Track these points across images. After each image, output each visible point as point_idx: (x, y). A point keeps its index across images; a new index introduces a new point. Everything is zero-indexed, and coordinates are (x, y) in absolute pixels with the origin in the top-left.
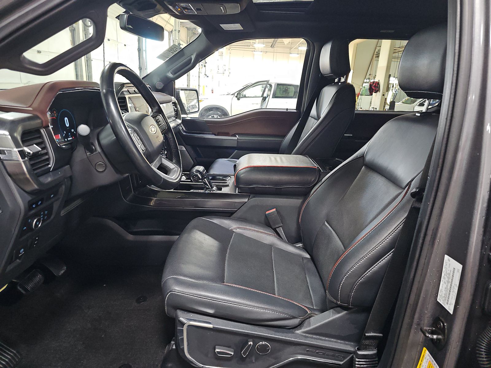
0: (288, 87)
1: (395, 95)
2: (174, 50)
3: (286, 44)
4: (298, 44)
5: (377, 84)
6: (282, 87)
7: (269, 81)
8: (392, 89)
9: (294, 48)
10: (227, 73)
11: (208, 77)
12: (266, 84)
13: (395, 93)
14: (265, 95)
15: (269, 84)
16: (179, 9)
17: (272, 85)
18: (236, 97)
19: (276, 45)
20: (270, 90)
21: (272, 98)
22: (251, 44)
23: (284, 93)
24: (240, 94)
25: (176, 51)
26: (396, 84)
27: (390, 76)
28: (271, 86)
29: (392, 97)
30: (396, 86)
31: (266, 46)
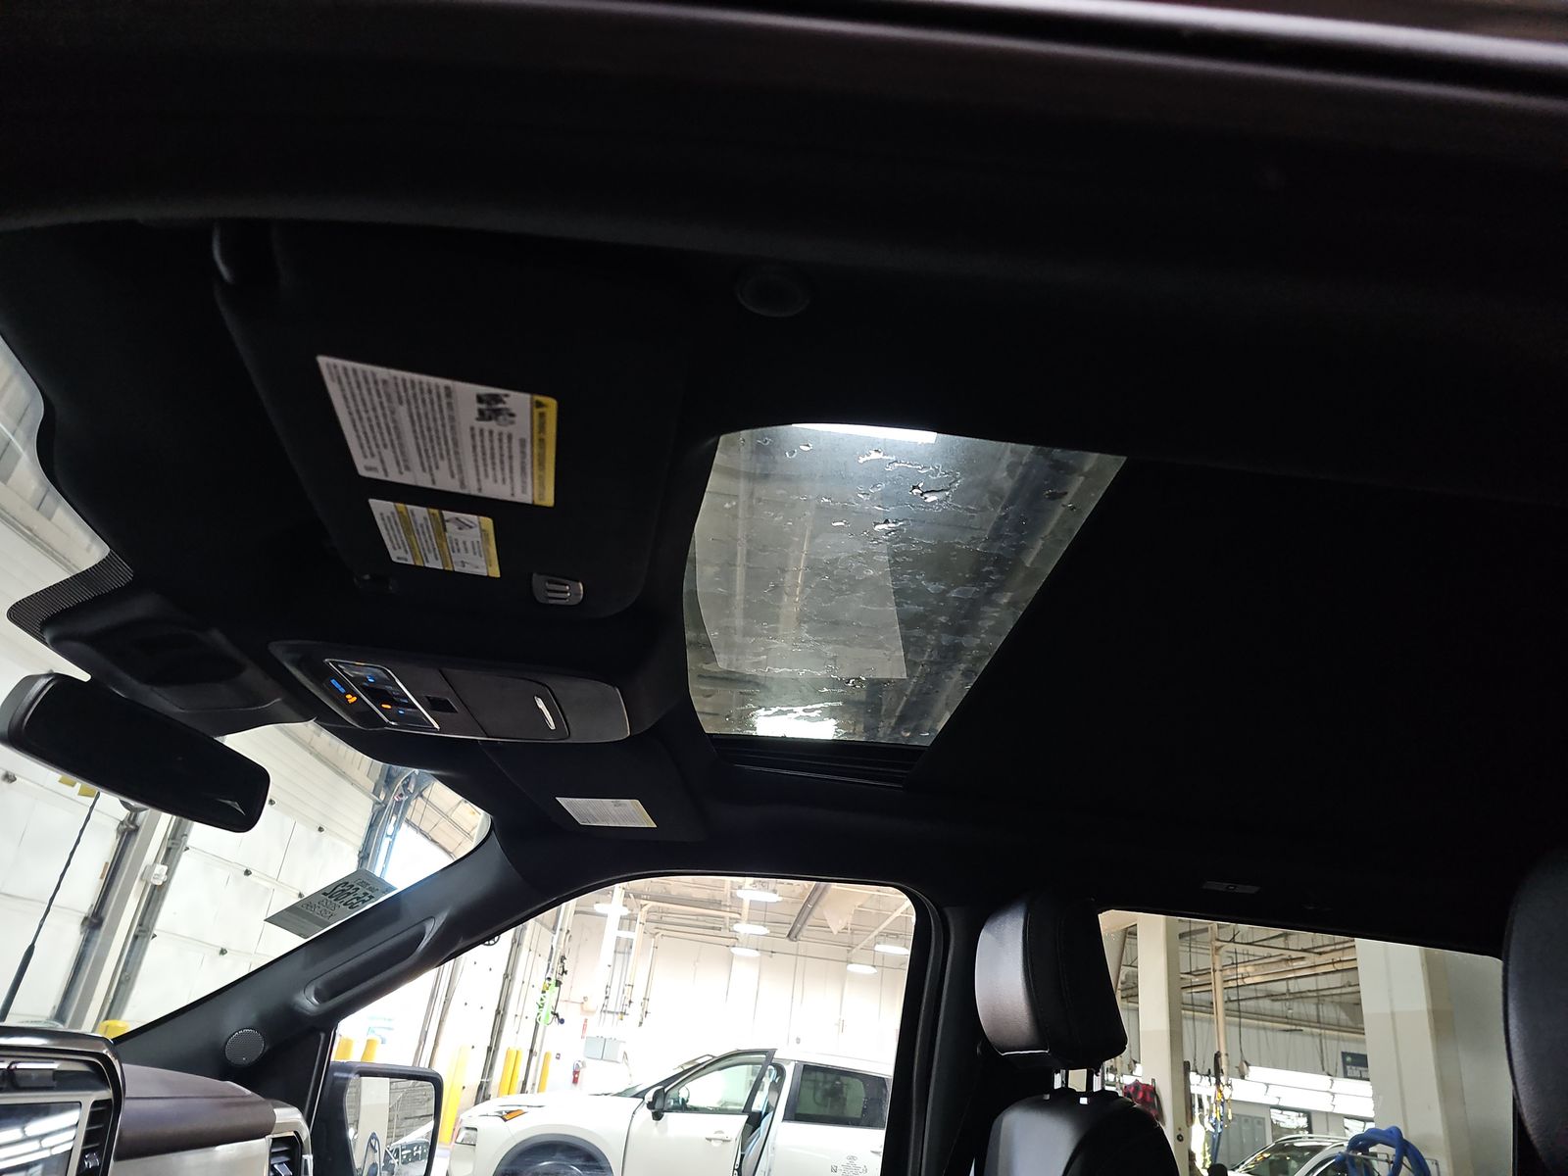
0: (845, 1079)
1: (1214, 1139)
2: (360, 893)
3: (835, 933)
4: (872, 936)
5: (1148, 1094)
6: (820, 1076)
7: (774, 1051)
8: (1201, 1118)
9: (860, 946)
10: (635, 1011)
11: (562, 1021)
12: (765, 1061)
13: (1213, 1130)
14: (758, 1105)
15: (774, 1065)
16: (352, 699)
17: (786, 1067)
18: (650, 1106)
19: (804, 932)
20: (776, 1087)
21: (784, 1119)
22: (725, 924)
23: (830, 1099)
24: (666, 1094)
25: (367, 898)
26: (1209, 1098)
27: (1187, 1068)
28: (781, 1071)
29: (1207, 1149)
30: (1211, 1105)
31: (772, 934)
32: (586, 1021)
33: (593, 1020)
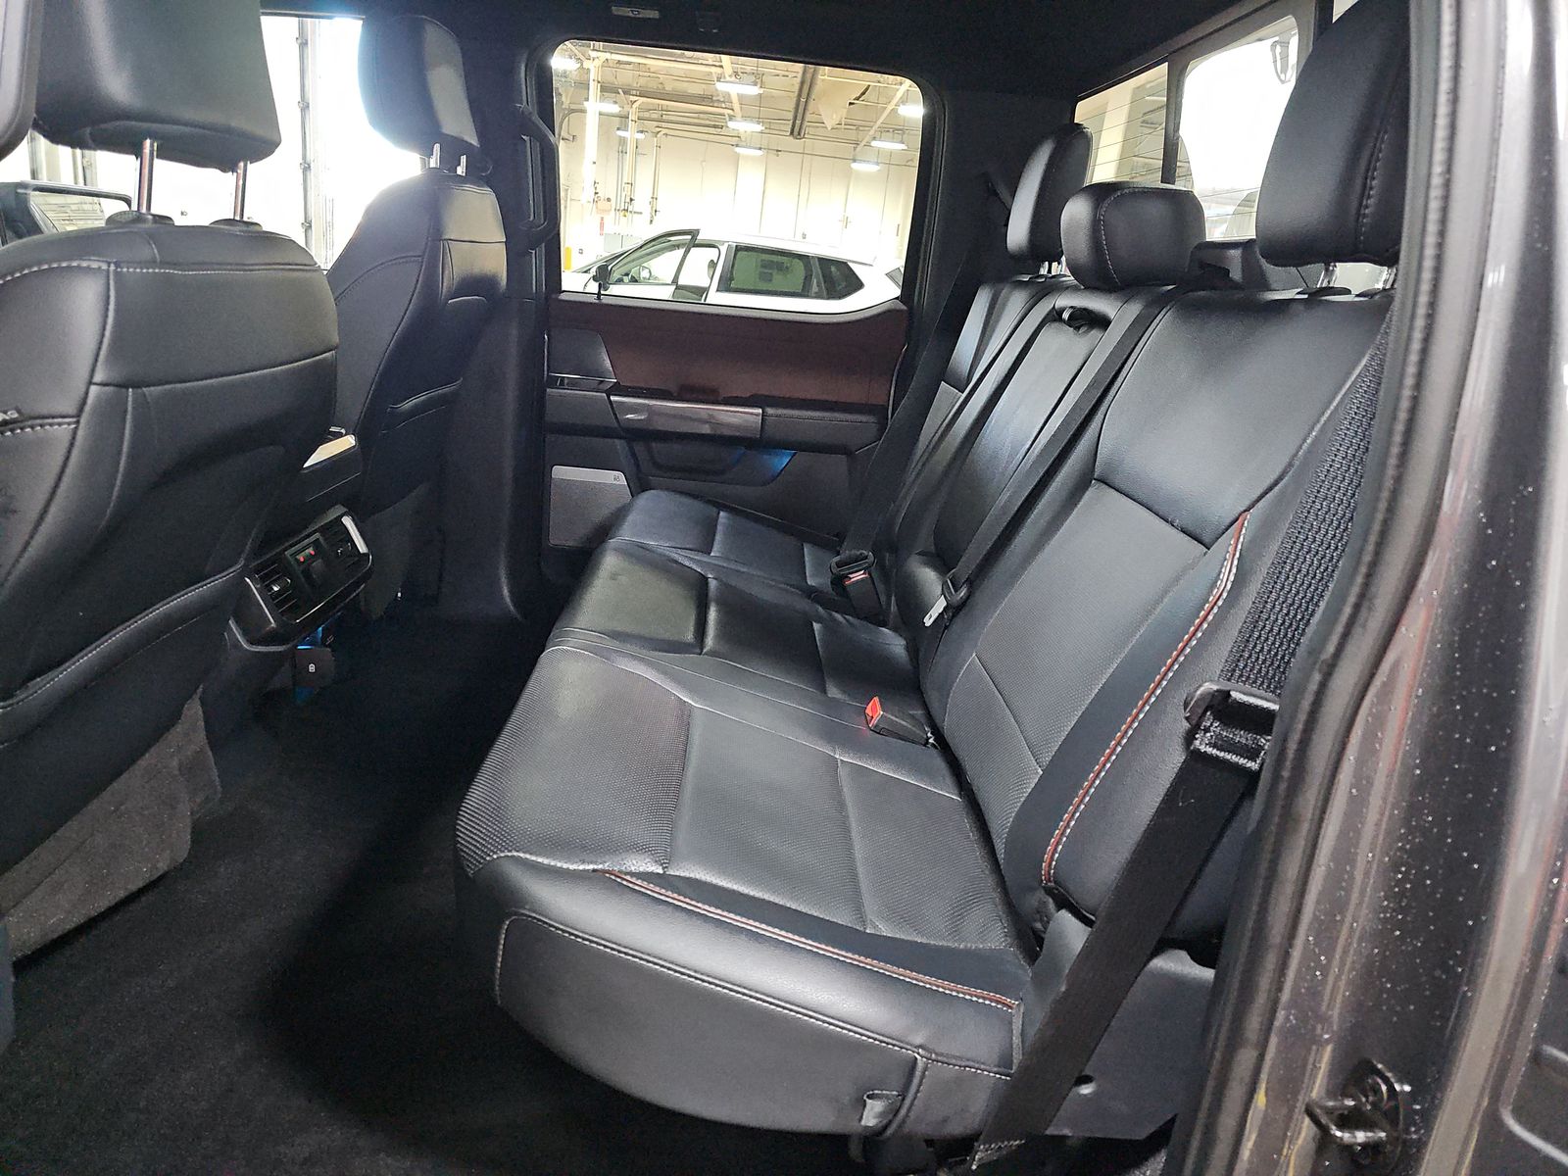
3: (831, 128)
4: (871, 133)
7: (698, 231)
9: (863, 143)
17: (721, 248)
18: (595, 278)
19: (806, 129)
21: (718, 290)
22: (723, 122)
24: (610, 270)
31: (767, 131)
32: (602, 218)
33: (609, 218)
